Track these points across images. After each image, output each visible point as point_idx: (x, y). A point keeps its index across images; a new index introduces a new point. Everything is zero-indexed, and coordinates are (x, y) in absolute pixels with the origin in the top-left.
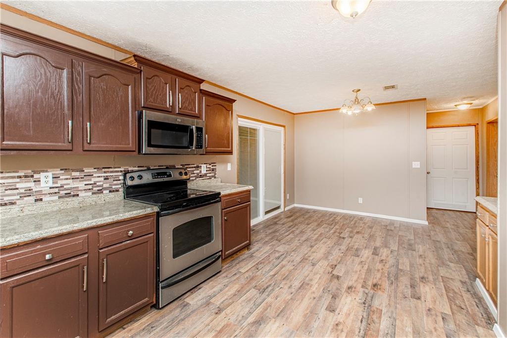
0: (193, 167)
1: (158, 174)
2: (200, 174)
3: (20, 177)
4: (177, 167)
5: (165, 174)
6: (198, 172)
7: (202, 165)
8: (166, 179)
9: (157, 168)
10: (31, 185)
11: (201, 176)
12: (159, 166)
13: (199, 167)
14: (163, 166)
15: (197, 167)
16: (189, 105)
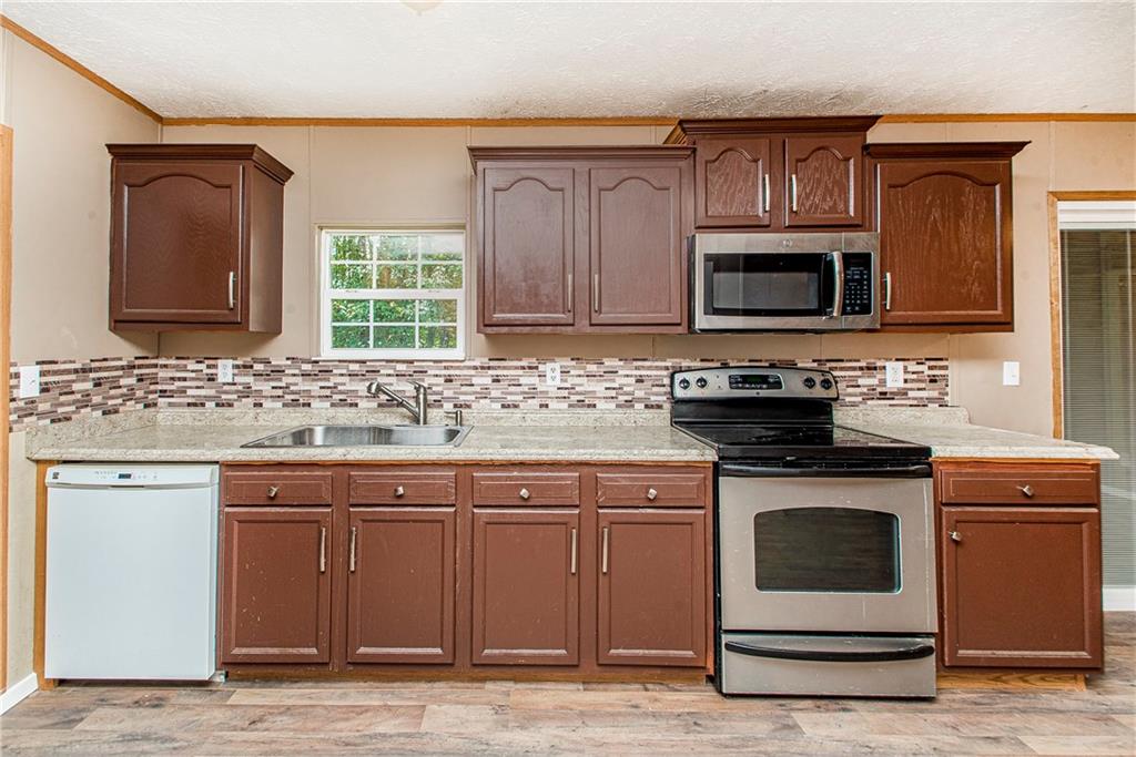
0: (854, 369)
1: (746, 380)
2: (879, 390)
3: (523, 368)
4: (799, 365)
5: (763, 380)
6: (874, 381)
7: (887, 364)
8: (765, 393)
9: (748, 364)
10: (535, 380)
11: (881, 393)
12: (750, 361)
13: (875, 368)
14: (761, 361)
15: (869, 368)
16: (824, 200)
